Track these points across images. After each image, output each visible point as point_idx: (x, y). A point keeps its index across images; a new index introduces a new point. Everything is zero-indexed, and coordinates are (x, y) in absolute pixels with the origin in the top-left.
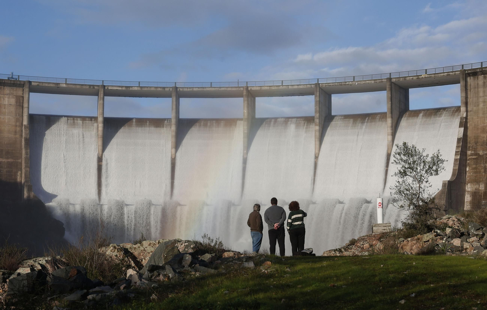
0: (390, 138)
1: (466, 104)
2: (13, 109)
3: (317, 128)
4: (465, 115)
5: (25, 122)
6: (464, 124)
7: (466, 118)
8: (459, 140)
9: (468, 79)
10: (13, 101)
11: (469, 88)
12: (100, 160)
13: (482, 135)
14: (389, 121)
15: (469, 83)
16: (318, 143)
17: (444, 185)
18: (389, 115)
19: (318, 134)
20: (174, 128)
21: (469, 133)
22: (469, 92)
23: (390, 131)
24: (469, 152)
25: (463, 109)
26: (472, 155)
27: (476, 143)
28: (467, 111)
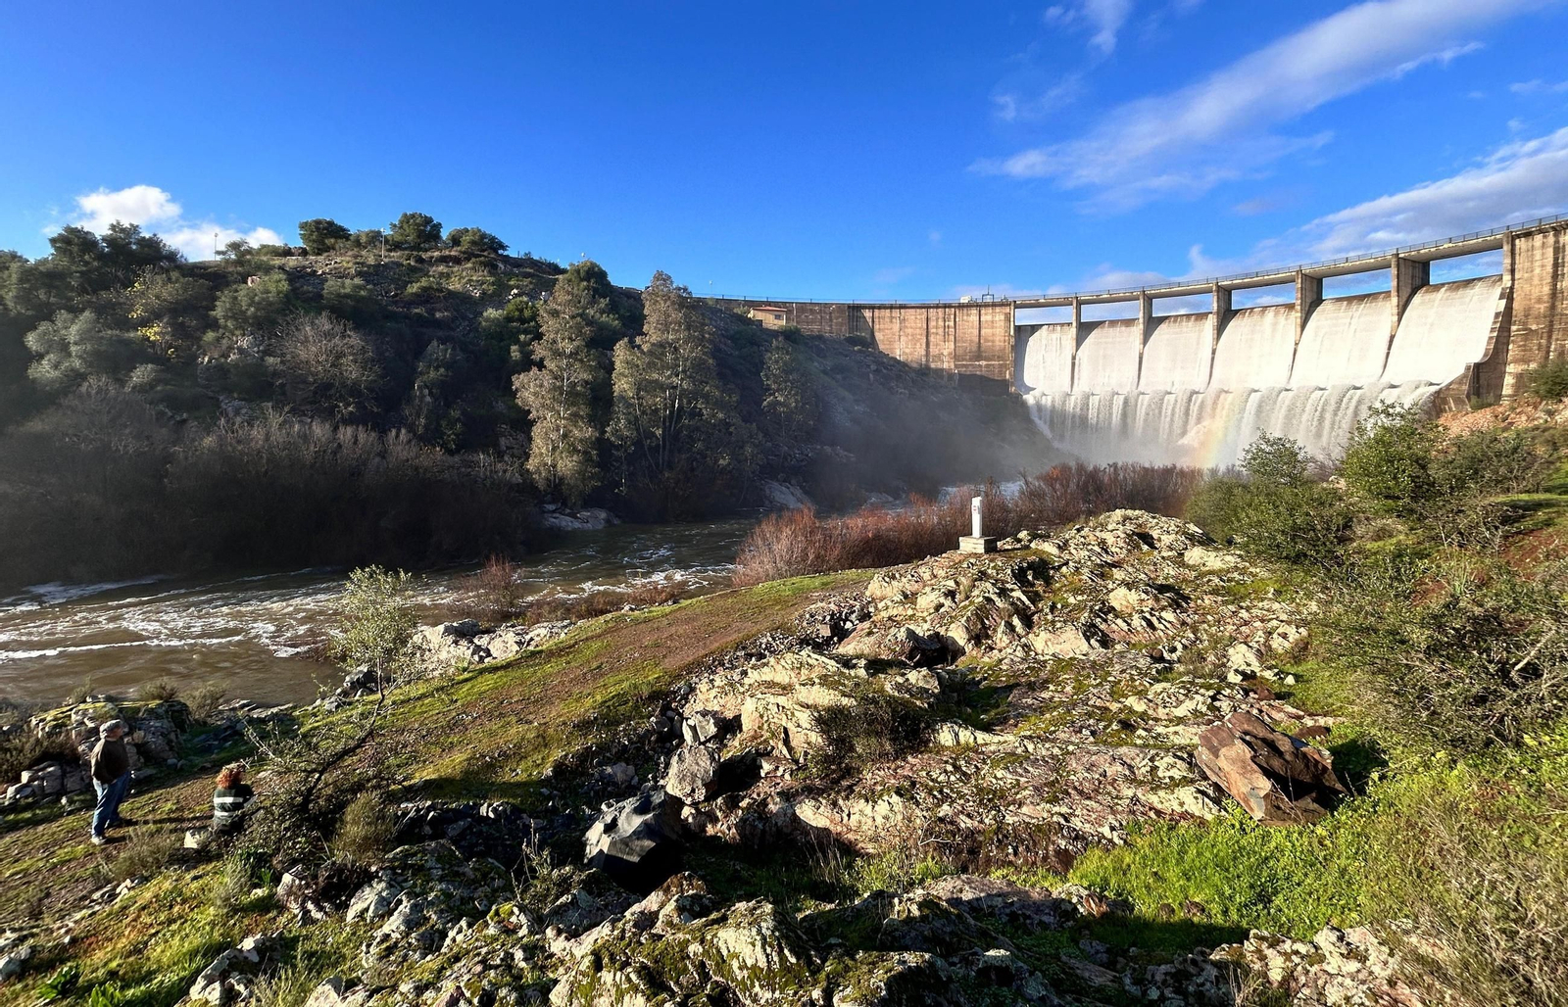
0: (1396, 318)
1: (1513, 271)
2: (1002, 324)
3: (1299, 315)
4: (1509, 284)
5: (1012, 333)
6: (1509, 296)
7: (1512, 288)
8: (1497, 315)
9: (1517, 241)
10: (1002, 317)
11: (1517, 251)
12: (1074, 358)
13: (1537, 306)
14: (1394, 300)
15: (1518, 247)
16: (1299, 330)
17: (1468, 368)
18: (1394, 293)
19: (1299, 320)
20: (1141, 326)
21: (1516, 305)
22: (1517, 257)
23: (1395, 311)
24: (1514, 328)
25: (1507, 278)
26: (1518, 330)
27: (1526, 316)
28: (1513, 280)
